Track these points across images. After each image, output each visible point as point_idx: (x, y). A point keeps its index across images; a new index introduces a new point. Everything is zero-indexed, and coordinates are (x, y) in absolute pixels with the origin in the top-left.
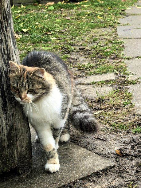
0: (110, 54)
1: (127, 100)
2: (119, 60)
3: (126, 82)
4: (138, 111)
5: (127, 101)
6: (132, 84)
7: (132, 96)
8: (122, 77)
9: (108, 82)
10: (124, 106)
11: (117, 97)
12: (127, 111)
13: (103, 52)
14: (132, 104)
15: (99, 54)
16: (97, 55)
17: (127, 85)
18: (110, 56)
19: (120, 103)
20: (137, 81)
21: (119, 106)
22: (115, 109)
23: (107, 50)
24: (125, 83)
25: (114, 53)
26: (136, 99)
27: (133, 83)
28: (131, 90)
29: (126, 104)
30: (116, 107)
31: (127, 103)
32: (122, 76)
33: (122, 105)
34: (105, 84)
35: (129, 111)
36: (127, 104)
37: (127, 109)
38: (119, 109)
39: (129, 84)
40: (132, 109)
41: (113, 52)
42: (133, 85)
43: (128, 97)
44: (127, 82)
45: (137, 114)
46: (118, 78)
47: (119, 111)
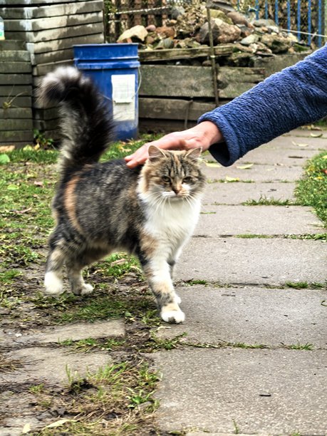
0: (124, 272)
1: (141, 391)
2: (142, 288)
3: (149, 344)
4: (165, 420)
5: (143, 394)
6: (164, 350)
7: (158, 380)
8: (142, 329)
9: (103, 341)
10: (132, 408)
11: (121, 382)
12: (137, 420)
13: (108, 266)
14: (152, 402)
15: (96, 272)
16: (90, 273)
17: (151, 352)
18: (122, 276)
19: (123, 398)
20: (178, 343)
21: (120, 408)
22: (110, 413)
23: (117, 261)
24: (146, 347)
25: (134, 271)
26: (168, 389)
27: (167, 347)
28: (158, 363)
29: (137, 401)
30: (111, 408)
31: (141, 399)
32: (141, 327)
33: (126, 404)
34: (96, 347)
35: (141, 422)
36: (141, 403)
37: (137, 414)
38: (119, 414)
39: (156, 348)
40: (151, 415)
41: (132, 267)
42: (165, 353)
43: (147, 384)
44: (151, 343)
45: (160, 431)
46: (131, 333)
47: (118, 420)
